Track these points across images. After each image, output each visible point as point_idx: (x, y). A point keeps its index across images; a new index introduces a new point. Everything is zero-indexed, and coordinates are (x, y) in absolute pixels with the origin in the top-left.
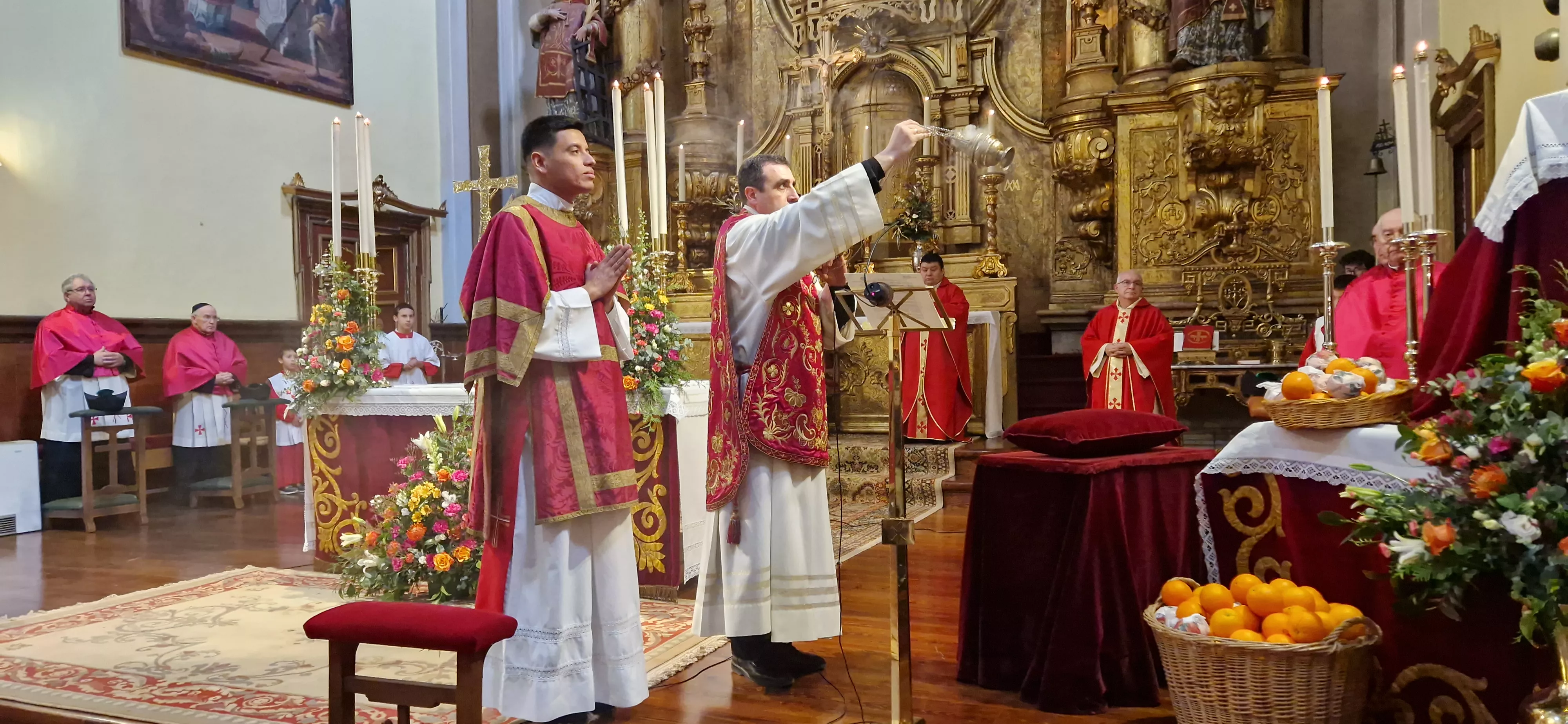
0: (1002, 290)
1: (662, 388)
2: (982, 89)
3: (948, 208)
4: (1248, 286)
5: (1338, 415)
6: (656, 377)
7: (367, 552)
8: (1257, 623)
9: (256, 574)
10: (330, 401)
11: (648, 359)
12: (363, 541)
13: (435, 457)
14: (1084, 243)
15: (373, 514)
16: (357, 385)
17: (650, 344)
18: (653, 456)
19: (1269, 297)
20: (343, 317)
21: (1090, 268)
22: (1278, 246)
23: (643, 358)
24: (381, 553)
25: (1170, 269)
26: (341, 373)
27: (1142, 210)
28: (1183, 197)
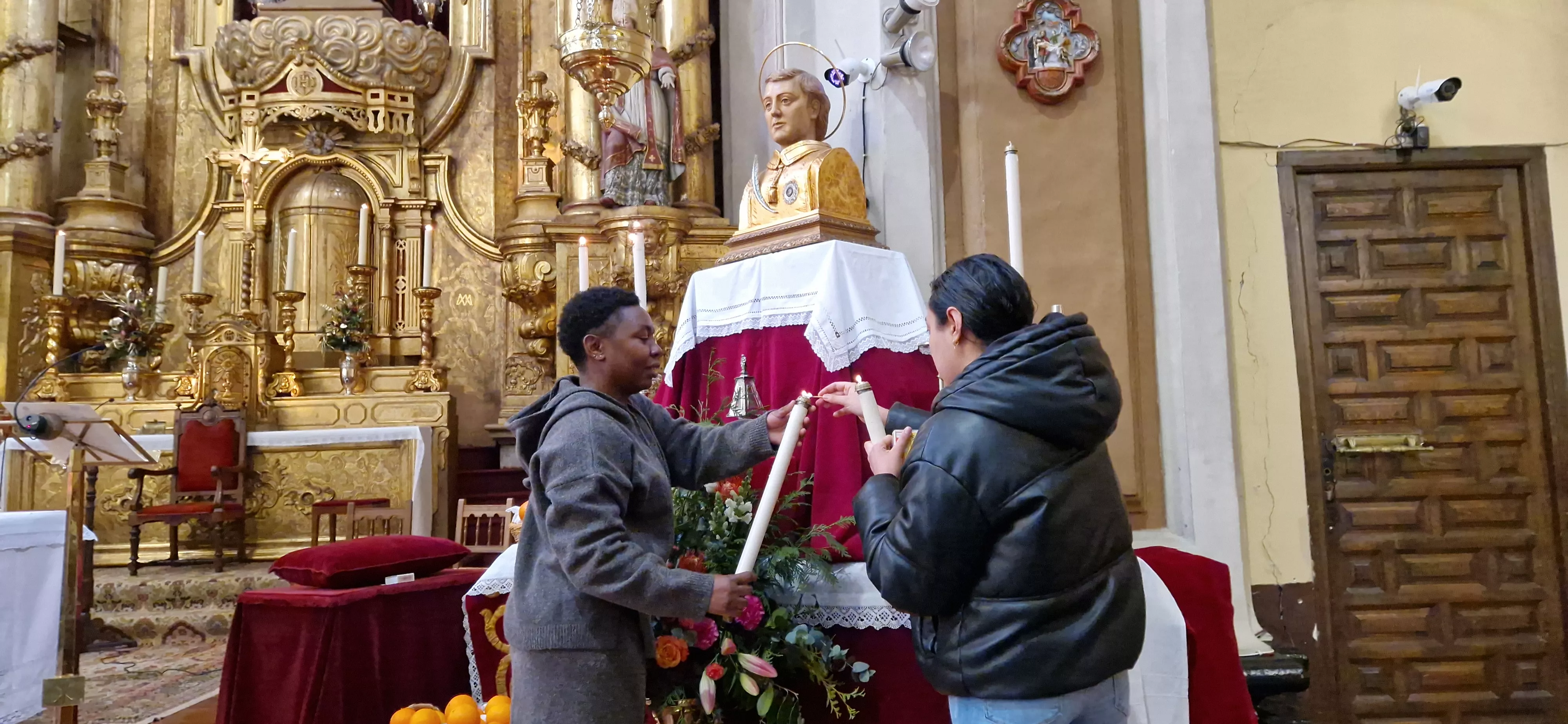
0: (433, 404)
2: (435, 204)
3: (398, 319)
14: (532, 360)
21: (539, 383)
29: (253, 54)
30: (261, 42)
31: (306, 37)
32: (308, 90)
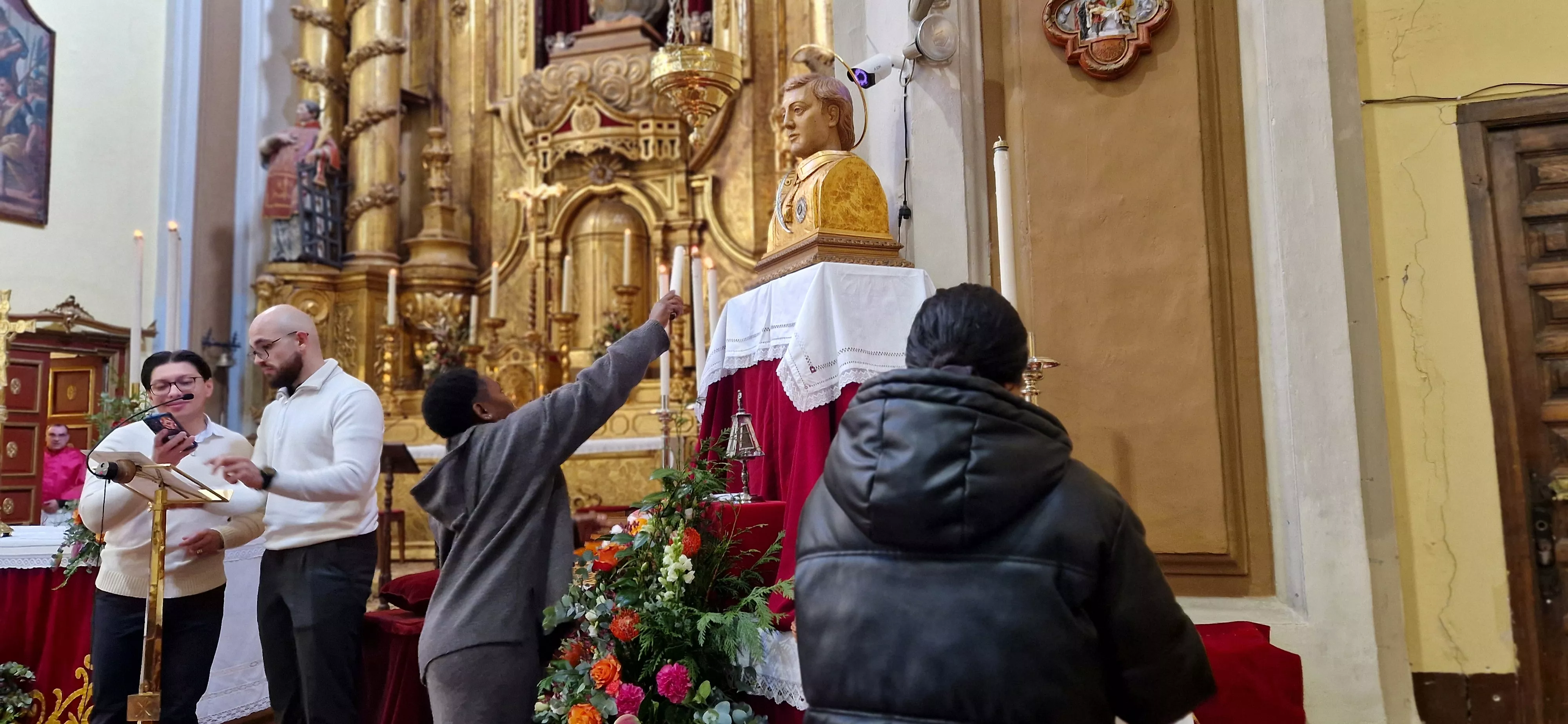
2: (701, 223)
29: (545, 100)
30: (551, 88)
31: (586, 79)
32: (588, 127)
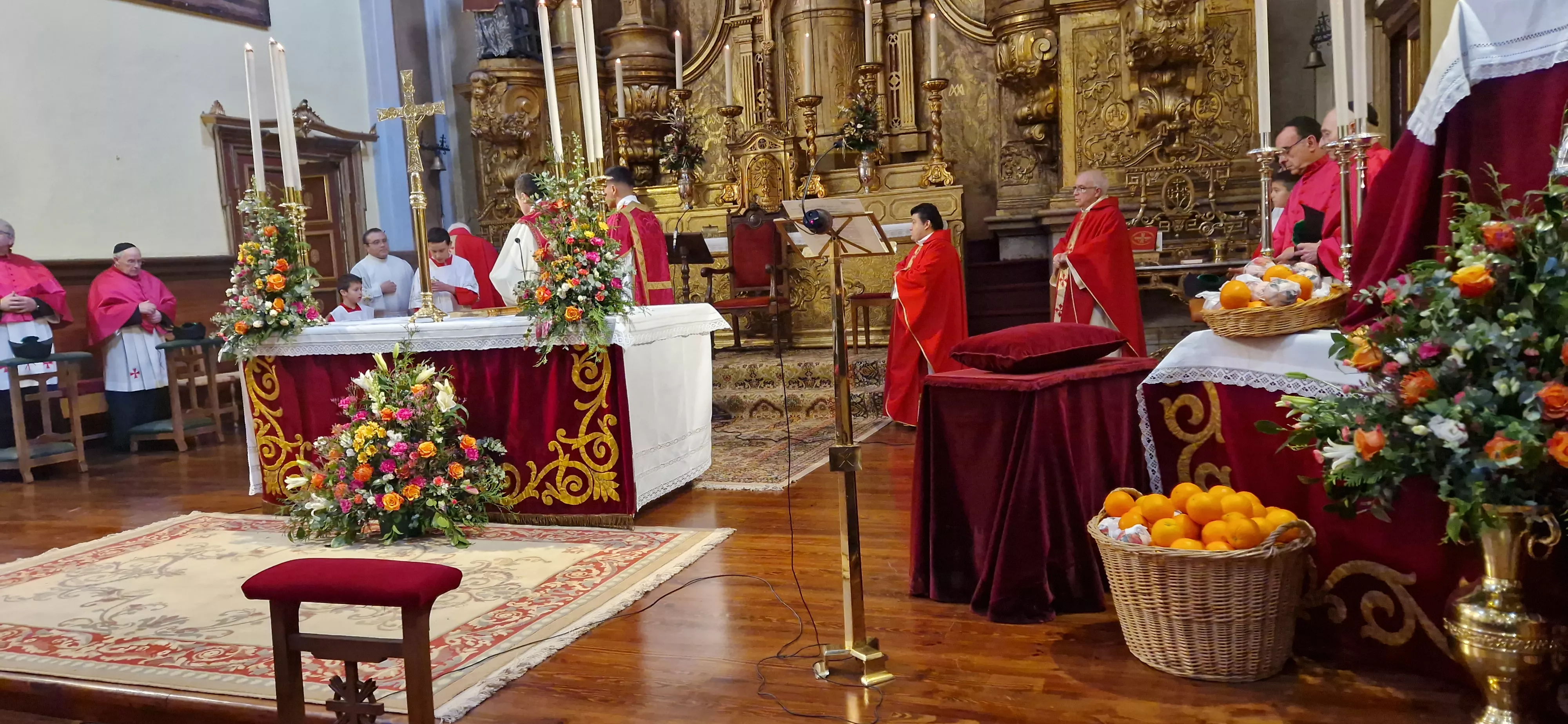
0: (949, 198)
1: (607, 318)
3: (893, 116)
4: (1191, 185)
5: (1274, 323)
6: (600, 306)
7: (313, 495)
8: (1197, 532)
9: (203, 520)
10: (266, 342)
11: (591, 288)
12: (309, 483)
13: (377, 397)
14: (1029, 147)
15: (317, 456)
16: (292, 325)
17: (591, 272)
18: (601, 386)
19: (1211, 195)
20: (272, 255)
21: (1036, 172)
22: (1220, 143)
23: (585, 288)
24: (328, 495)
25: (1114, 171)
26: (273, 313)
27: (1086, 112)
28: (1127, 97)
